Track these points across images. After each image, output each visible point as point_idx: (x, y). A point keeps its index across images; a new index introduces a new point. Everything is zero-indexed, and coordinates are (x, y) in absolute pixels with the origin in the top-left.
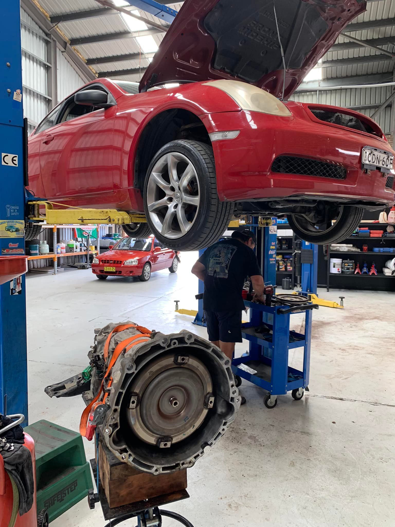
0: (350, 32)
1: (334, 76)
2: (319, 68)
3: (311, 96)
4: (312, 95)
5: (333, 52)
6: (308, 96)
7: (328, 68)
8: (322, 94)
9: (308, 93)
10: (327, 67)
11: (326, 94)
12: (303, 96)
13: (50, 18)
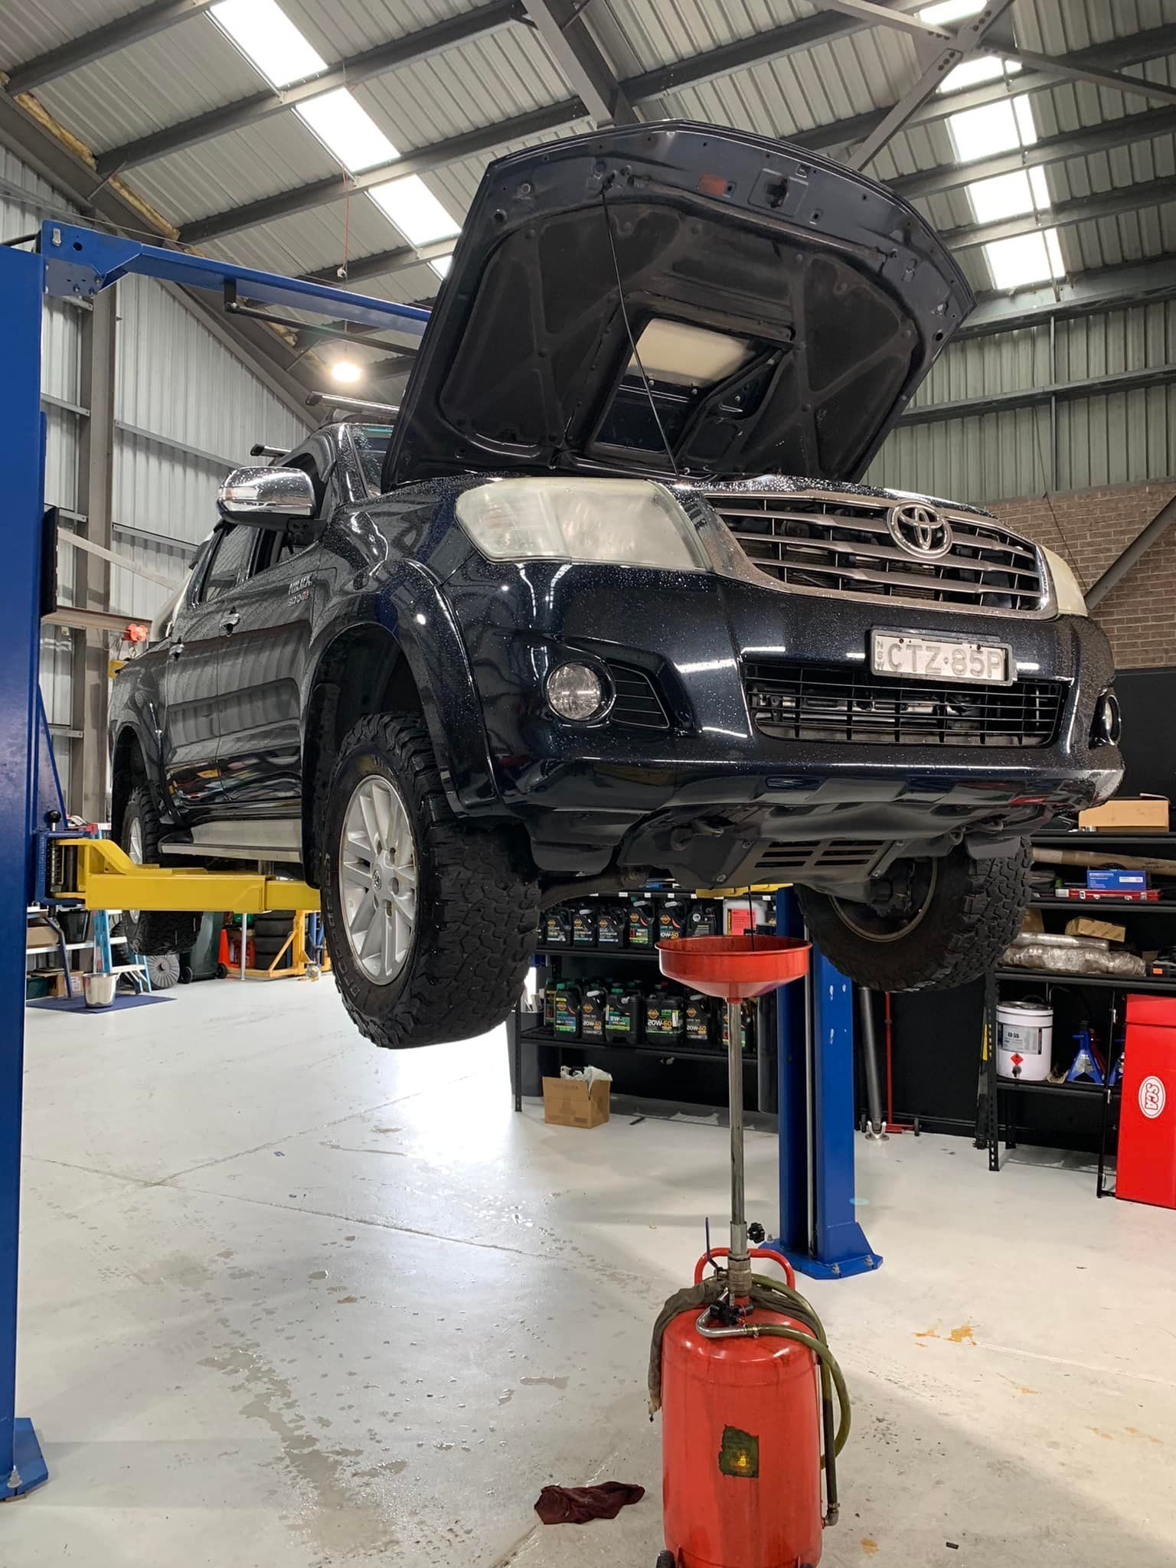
0: (1143, 61)
1: (1113, 256)
2: (1044, 229)
3: (1029, 342)
4: (1033, 339)
5: (1091, 157)
6: (1015, 342)
7: (1081, 225)
8: (1069, 330)
9: (1016, 332)
10: (1076, 223)
11: (1088, 329)
12: (998, 344)
13: (94, 156)
